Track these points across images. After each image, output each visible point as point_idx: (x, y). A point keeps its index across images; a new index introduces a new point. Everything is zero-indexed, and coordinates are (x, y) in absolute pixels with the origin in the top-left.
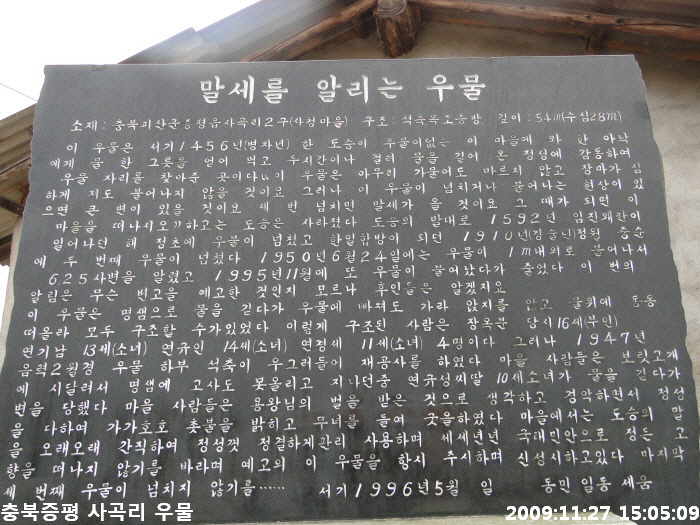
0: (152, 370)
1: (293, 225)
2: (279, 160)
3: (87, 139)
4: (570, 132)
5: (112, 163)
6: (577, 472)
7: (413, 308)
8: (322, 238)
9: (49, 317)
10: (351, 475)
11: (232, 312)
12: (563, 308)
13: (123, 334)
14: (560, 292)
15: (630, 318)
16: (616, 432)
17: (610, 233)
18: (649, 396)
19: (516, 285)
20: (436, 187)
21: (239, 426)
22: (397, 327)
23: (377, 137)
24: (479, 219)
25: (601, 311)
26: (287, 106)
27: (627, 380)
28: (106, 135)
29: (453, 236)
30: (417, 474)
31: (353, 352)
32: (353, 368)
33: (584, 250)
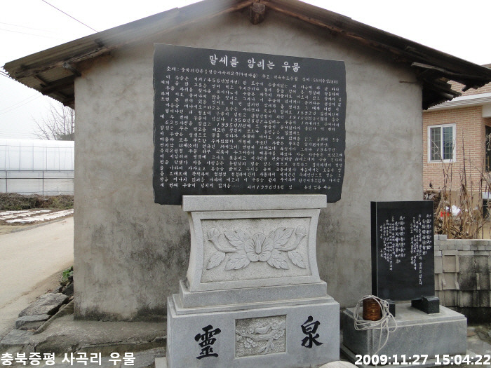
0: (200, 152)
1: (240, 110)
2: (236, 87)
3: (173, 74)
4: (323, 85)
5: (182, 84)
6: (312, 184)
7: (274, 138)
8: (249, 115)
9: (167, 134)
10: (256, 183)
11: (222, 136)
12: (314, 141)
13: (191, 141)
14: (314, 136)
15: (332, 144)
16: (324, 175)
17: (330, 119)
18: (333, 166)
19: (303, 133)
20: (283, 100)
21: (226, 170)
22: (269, 144)
23: (266, 81)
24: (294, 112)
25: (324, 142)
26: (238, 68)
27: (328, 161)
28: (180, 73)
29: (287, 117)
30: (273, 183)
31: (257, 150)
32: (257, 154)
33: (322, 123)
